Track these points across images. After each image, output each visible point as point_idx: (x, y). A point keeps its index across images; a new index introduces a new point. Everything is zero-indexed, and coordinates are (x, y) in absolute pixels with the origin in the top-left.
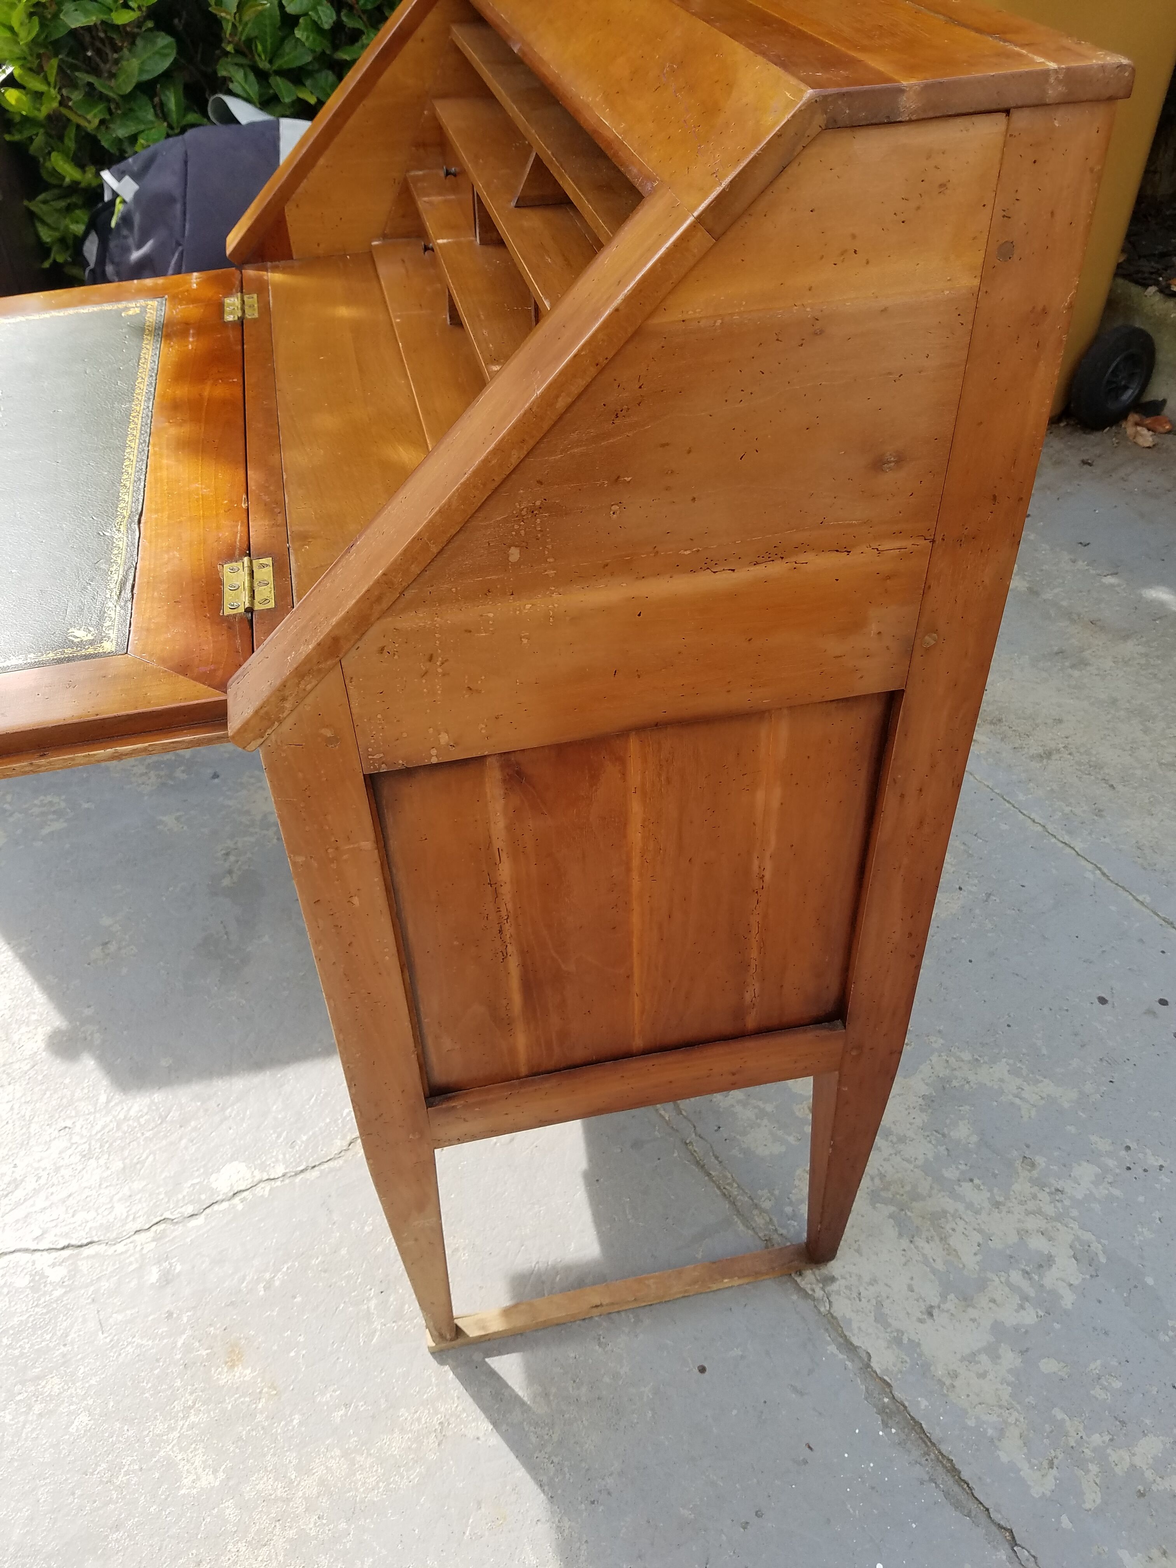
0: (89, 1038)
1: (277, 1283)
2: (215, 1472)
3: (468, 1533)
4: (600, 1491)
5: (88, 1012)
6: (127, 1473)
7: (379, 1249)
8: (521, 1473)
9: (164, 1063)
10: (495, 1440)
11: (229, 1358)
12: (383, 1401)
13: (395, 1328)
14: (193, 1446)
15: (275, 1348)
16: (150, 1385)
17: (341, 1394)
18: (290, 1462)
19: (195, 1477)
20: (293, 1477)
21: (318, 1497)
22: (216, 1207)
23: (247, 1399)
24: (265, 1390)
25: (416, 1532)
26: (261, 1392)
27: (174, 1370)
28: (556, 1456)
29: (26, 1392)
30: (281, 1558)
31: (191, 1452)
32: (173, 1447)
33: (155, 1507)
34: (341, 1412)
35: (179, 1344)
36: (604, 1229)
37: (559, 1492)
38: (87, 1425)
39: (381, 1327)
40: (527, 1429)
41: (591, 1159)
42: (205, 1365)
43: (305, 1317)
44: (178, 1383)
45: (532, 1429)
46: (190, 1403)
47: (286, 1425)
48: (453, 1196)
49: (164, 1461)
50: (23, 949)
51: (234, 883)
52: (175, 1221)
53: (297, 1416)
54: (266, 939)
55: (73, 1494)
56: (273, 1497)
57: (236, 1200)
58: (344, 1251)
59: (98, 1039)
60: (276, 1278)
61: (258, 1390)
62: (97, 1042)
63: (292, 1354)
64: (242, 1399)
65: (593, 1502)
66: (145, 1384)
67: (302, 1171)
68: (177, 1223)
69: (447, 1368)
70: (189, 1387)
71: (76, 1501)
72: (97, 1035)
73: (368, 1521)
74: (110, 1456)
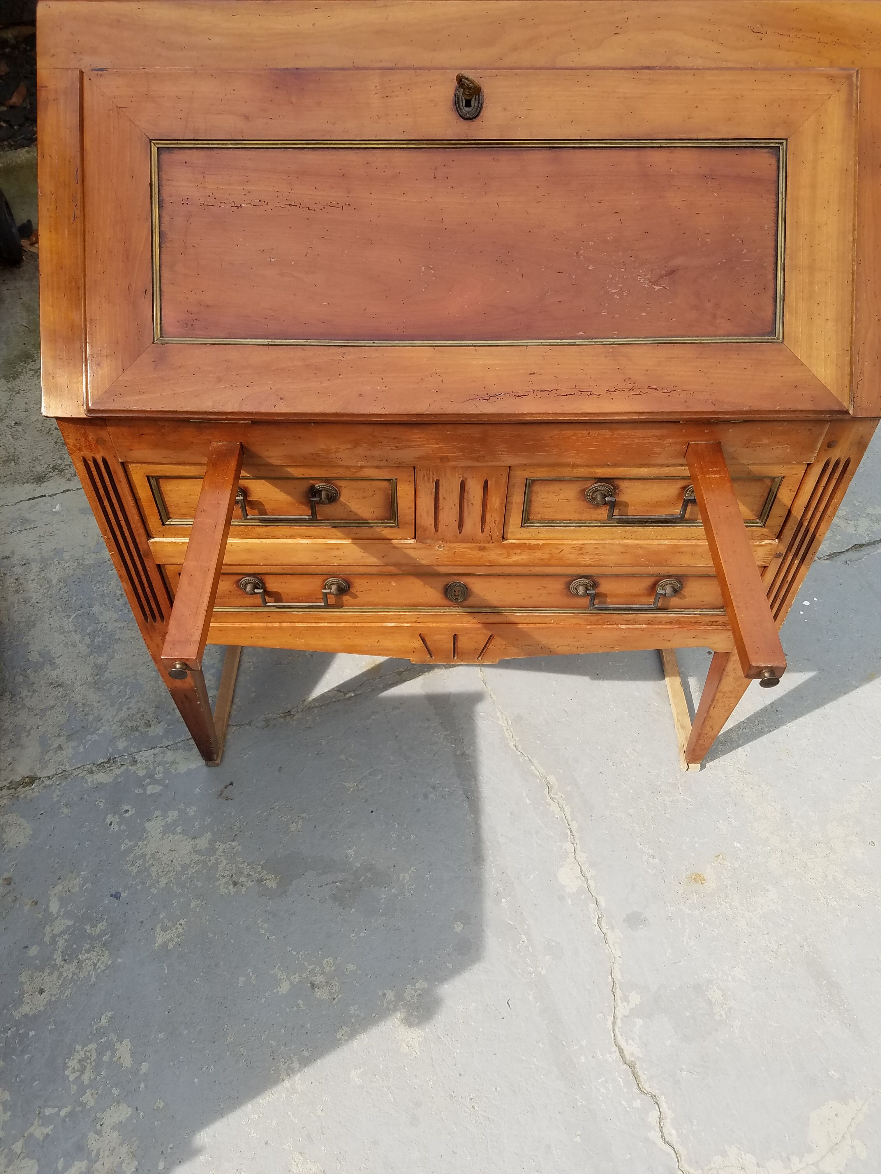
0: (419, 992)
1: (651, 851)
2: (768, 891)
3: (795, 767)
4: (772, 707)
5: (390, 995)
6: (770, 943)
7: (631, 791)
8: (764, 739)
9: (458, 928)
10: (748, 747)
11: (699, 882)
12: (726, 799)
13: (682, 788)
14: (753, 903)
15: (693, 855)
16: (716, 930)
17: (722, 820)
18: (761, 849)
19: (771, 902)
20: (770, 848)
21: (780, 836)
22: (592, 888)
23: (725, 872)
24: (719, 861)
25: (795, 790)
26: (721, 864)
27: (707, 915)
28: (755, 722)
29: (720, 1011)
30: (813, 856)
31: (757, 904)
32: (754, 915)
33: (789, 925)
34: (733, 821)
35: (690, 912)
36: (628, 678)
37: (773, 724)
38: (741, 969)
39: (682, 795)
40: (741, 733)
41: (584, 674)
42: (704, 896)
43: (674, 836)
44: (715, 913)
45: (741, 730)
46: (727, 905)
47: (741, 851)
48: (600, 748)
49: (762, 920)
50: (296, 1065)
51: (276, 877)
52: (600, 917)
53: (735, 844)
54: (351, 852)
55: (784, 974)
56: (781, 859)
57: (588, 875)
58: (631, 811)
59: (421, 985)
60: (648, 852)
61: (720, 865)
62: (425, 985)
63: (697, 845)
64: (725, 875)
65: (777, 711)
66: (715, 933)
67: (571, 831)
68: (601, 915)
69: (707, 765)
70: (717, 905)
71: (788, 973)
72: (418, 985)
73: (791, 812)
74: (760, 953)
